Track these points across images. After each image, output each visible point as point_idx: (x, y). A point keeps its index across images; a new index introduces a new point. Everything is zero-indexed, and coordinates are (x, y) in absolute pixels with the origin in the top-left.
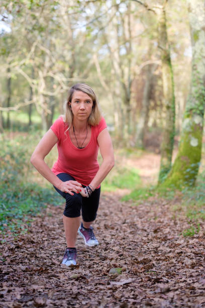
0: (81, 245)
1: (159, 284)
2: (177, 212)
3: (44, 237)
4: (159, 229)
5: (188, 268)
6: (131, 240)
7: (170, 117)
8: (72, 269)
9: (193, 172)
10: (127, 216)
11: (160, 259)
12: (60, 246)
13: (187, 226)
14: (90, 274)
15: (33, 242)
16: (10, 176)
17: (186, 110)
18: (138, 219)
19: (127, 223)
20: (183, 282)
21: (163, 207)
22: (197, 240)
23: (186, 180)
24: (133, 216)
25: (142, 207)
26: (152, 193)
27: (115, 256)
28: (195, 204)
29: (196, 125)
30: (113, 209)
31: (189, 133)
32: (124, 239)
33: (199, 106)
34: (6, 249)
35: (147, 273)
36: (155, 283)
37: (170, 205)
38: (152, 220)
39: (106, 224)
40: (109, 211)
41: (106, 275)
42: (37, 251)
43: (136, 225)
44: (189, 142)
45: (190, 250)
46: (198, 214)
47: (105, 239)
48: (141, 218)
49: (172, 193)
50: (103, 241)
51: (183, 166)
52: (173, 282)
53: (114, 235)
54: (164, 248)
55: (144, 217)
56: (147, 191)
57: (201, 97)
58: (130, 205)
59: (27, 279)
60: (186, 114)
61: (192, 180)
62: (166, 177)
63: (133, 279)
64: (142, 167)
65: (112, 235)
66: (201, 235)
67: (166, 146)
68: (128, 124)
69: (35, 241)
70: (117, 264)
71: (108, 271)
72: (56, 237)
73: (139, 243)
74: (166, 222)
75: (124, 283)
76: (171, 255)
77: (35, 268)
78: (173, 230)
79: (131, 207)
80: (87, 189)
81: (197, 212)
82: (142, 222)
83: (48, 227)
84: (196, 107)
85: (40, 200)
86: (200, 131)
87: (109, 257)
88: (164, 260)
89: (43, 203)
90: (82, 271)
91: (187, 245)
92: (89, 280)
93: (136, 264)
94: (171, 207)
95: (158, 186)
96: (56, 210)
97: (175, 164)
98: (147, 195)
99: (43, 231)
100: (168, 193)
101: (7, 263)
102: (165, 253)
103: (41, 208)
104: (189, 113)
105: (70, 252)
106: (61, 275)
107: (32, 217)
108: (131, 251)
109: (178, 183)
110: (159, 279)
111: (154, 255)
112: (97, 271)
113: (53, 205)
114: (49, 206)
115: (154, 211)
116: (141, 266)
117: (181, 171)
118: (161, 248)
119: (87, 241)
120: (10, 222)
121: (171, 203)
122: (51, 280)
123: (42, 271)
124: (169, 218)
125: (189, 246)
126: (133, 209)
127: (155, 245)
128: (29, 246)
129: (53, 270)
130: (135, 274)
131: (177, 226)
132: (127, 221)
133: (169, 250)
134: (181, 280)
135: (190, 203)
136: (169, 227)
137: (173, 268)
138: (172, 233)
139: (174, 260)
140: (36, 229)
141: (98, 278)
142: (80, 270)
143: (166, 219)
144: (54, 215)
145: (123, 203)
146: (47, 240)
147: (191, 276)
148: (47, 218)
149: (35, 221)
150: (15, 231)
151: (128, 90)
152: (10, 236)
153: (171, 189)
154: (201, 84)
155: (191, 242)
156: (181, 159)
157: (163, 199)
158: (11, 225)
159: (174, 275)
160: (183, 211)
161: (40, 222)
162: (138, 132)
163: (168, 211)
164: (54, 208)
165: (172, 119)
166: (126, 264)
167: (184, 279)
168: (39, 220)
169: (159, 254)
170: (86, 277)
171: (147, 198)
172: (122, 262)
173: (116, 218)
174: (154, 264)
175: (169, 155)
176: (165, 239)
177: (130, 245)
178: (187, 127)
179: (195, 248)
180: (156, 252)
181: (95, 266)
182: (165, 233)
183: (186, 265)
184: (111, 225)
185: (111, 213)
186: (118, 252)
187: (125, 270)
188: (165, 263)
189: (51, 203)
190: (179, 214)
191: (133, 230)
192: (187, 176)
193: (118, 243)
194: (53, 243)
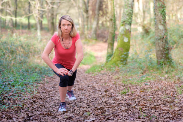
0: (67, 100)
1: (109, 121)
2: (117, 80)
3: (46, 95)
4: (107, 90)
5: (123, 112)
6: (93, 96)
7: (112, 25)
8: (64, 113)
9: (125, 57)
10: (90, 82)
11: (109, 107)
12: (56, 101)
13: (123, 88)
14: (74, 116)
15: (41, 99)
16: (22, 59)
17: (121, 22)
18: (96, 84)
19: (90, 87)
20: (121, 119)
21: (109, 77)
22: (128, 96)
23: (122, 61)
24: (93, 82)
25: (97, 77)
26: (103, 68)
27: (86, 105)
28: (126, 75)
29: (127, 30)
30: (82, 78)
31: (123, 35)
32: (89, 96)
33: (129, 19)
34: (28, 103)
35: (103, 115)
36: (107, 120)
37: (113, 75)
38: (104, 85)
39: (79, 87)
40: (79, 79)
41: (82, 116)
42: (44, 104)
43: (95, 88)
44: (123, 40)
45: (124, 102)
46: (128, 81)
47: (79, 96)
48: (97, 84)
49: (114, 68)
50: (78, 98)
51: (120, 53)
52: (116, 120)
53: (84, 94)
54: (111, 101)
55: (99, 83)
56: (100, 67)
57: (130, 14)
58: (90, 75)
59: (42, 119)
60: (122, 24)
61: (125, 61)
62: (110, 59)
63: (96, 118)
64: (96, 51)
65: (83, 94)
66: (130, 94)
67: (110, 42)
68: (87, 25)
69: (43, 98)
70: (87, 110)
71: (83, 114)
72: (53, 95)
73: (97, 98)
74: (111, 86)
75: (92, 120)
76: (114, 105)
77: (45, 113)
78: (115, 91)
79: (91, 77)
80: (71, 72)
81: (128, 80)
82: (98, 86)
83: (48, 90)
84: (127, 20)
85: (41, 73)
86: (129, 33)
87: (82, 106)
88: (111, 107)
89: (42, 75)
90: (69, 114)
91: (123, 99)
92: (74, 119)
93: (97, 110)
94: (113, 77)
95: (106, 64)
96: (50, 79)
97: (115, 52)
98: (100, 69)
99: (45, 92)
100: (111, 69)
101: (30, 111)
102: (112, 104)
103: (42, 78)
104: (123, 23)
105: (62, 104)
106: (59, 117)
107: (38, 83)
108: (93, 103)
109: (117, 63)
110: (109, 118)
111: (106, 105)
112: (77, 114)
113: (48, 76)
114: (46, 77)
115: (104, 79)
116: (99, 111)
117: (119, 56)
118: (109, 101)
119: (70, 97)
120: (27, 87)
121: (113, 74)
122: (54, 119)
123: (49, 115)
124: (113, 83)
125: (124, 100)
126: (93, 78)
127: (106, 99)
128: (40, 101)
129: (54, 114)
130: (97, 115)
131: (117, 88)
132: (90, 86)
133: (113, 102)
134: (120, 118)
135: (124, 74)
136: (113, 89)
137: (116, 112)
138: (115, 92)
139: (116, 108)
140: (41, 91)
141: (78, 118)
142: (68, 114)
143: (111, 84)
144: (49, 82)
145: (87, 74)
146: (48, 97)
147: (125, 116)
148: (46, 84)
149: (40, 86)
150: (31, 92)
151: (87, 5)
152: (28, 95)
153: (113, 66)
154: (130, 7)
155: (125, 97)
156: (119, 49)
157: (109, 72)
158: (28, 89)
159: (116, 115)
160: (120, 79)
161: (43, 86)
162: (93, 30)
163: (112, 79)
164: (49, 78)
165: (113, 26)
166: (91, 110)
167: (121, 118)
168: (42, 85)
169: (108, 104)
170: (72, 117)
171: (100, 71)
172: (89, 109)
173: (83, 83)
174: (106, 110)
175: (112, 47)
176: (111, 96)
177: (93, 99)
178: (122, 31)
179: (127, 101)
180: (106, 103)
181: (76, 111)
182: (111, 92)
183: (122, 110)
184: (81, 88)
185: (81, 80)
186: (87, 104)
187: (91, 114)
188: (111, 109)
189: (47, 75)
190: (118, 81)
191: (94, 90)
192: (122, 59)
193: (86, 98)
194: (52, 99)
